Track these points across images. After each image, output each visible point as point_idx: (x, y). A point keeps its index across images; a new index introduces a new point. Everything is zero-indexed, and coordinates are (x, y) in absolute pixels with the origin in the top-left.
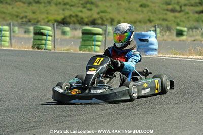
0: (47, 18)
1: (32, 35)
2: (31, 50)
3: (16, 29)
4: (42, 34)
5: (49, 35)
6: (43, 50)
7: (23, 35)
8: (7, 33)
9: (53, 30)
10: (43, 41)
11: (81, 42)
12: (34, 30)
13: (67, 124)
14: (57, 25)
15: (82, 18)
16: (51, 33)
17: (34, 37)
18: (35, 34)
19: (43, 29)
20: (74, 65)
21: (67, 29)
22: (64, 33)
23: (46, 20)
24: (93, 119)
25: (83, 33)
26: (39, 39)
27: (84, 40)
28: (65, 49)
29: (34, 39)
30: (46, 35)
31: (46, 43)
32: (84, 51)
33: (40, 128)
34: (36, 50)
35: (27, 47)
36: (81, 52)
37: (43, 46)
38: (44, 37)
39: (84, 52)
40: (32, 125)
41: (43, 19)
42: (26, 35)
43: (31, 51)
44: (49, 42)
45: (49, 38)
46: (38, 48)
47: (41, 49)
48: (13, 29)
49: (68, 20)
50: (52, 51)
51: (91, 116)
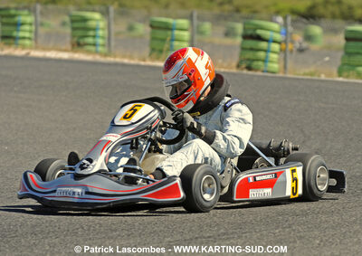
0: (275, 4)
1: (239, 40)
2: (234, 70)
3: (207, 26)
4: (259, 38)
5: (274, 42)
6: (259, 73)
7: (220, 40)
8: (186, 35)
9: (283, 31)
10: (262, 54)
11: (343, 58)
12: (244, 29)
13: (299, 232)
14: (293, 21)
15: (350, 8)
16: (278, 37)
17: (242, 43)
18: (246, 37)
19: (262, 28)
20: (322, 105)
21: (316, 30)
22: (309, 38)
23: (273, 9)
24: (355, 222)
25: (347, 39)
26: (252, 49)
27: (348, 54)
28: (307, 71)
29: (243, 49)
30: (267, 41)
31: (267, 57)
32: (347, 77)
33: (239, 237)
34: (245, 72)
35: (225, 65)
36: (341, 79)
37: (260, 63)
38: (263, 45)
39: (346, 80)
40: (222, 231)
41: (267, 7)
42: (228, 41)
43: (234, 74)
44: (274, 56)
45: (275, 47)
46: (249, 68)
47: (256, 70)
48: (198, 27)
49: (321, 10)
50: (277, 75)
51: (352, 216)
